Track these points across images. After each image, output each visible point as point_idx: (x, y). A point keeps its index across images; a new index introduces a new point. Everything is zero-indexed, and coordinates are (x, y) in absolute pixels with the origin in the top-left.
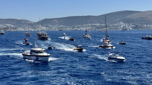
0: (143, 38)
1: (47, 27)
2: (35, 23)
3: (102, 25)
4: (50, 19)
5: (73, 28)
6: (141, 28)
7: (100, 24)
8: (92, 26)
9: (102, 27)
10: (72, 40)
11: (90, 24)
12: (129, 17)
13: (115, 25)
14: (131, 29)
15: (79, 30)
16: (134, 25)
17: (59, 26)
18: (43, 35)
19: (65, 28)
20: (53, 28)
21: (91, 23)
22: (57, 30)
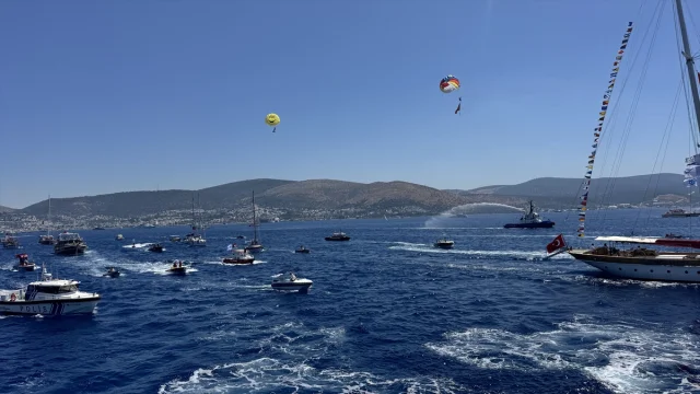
0: (327, 239)
1: (55, 220)
2: (18, 212)
3: (209, 212)
4: (64, 200)
5: (132, 221)
6: (298, 216)
7: (202, 211)
8: (183, 214)
9: (211, 217)
10: (156, 249)
11: (178, 211)
12: (270, 192)
13: (242, 210)
14: (277, 219)
15: (150, 227)
16: (283, 210)
17: (91, 216)
18: (71, 242)
19: (109, 221)
20: (75, 224)
21: (179, 208)
22: (85, 228)
